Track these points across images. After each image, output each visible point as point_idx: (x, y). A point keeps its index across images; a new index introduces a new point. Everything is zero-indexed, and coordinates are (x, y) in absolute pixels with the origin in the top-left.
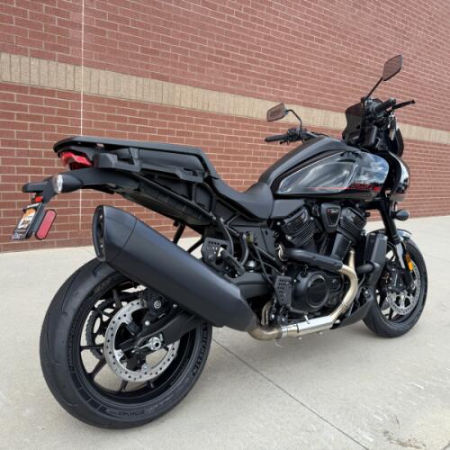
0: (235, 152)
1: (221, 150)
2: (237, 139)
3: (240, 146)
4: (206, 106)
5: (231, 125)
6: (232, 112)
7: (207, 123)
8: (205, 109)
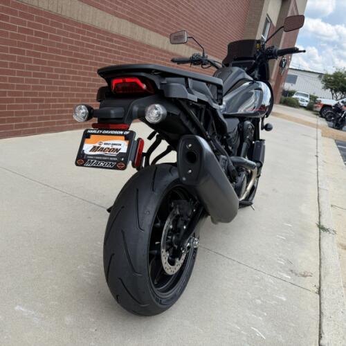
0: (82, 56)
1: (70, 54)
2: (83, 44)
3: (85, 51)
4: (60, 9)
5: (79, 31)
6: (80, 19)
7: (60, 26)
8: (59, 12)
